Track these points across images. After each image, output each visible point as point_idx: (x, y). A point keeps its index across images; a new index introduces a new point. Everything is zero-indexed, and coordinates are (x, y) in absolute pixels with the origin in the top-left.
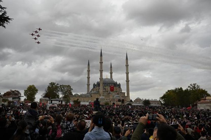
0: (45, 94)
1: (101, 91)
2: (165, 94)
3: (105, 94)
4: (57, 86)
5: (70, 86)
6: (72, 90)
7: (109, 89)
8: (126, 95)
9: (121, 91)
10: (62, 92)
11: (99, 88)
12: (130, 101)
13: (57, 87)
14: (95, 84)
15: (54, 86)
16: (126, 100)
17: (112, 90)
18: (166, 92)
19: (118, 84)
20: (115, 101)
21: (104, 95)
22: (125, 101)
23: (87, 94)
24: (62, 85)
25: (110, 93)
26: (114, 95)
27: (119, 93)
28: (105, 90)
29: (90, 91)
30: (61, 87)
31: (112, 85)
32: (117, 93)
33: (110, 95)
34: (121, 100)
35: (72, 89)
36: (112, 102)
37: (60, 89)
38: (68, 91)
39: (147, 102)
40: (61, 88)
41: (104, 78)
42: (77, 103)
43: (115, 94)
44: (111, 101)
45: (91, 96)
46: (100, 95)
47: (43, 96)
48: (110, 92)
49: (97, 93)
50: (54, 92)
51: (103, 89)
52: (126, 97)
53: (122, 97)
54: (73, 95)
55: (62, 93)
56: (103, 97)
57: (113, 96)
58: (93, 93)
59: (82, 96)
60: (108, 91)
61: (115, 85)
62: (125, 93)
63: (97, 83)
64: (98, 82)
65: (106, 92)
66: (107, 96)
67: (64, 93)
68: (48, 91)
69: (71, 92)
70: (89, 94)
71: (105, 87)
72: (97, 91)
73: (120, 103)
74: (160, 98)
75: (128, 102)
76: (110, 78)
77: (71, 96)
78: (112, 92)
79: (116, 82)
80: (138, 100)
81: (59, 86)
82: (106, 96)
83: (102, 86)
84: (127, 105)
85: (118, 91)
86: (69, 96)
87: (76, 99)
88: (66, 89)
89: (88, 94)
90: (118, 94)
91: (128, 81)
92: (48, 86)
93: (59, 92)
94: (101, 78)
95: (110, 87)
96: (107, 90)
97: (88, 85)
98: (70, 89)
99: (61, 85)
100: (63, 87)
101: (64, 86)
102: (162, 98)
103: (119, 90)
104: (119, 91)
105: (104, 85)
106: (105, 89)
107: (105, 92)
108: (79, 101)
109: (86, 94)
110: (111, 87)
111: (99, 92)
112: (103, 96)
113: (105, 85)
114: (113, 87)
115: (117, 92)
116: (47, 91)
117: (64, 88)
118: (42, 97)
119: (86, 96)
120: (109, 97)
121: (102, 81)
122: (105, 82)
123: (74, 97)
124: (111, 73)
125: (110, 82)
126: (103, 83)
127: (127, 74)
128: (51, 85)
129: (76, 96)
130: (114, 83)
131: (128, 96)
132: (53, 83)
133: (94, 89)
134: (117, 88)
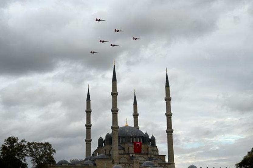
1: (116, 152)
2: (246, 157)
3: (124, 160)
4: (22, 144)
5: (50, 144)
6: (54, 153)
7: (132, 149)
8: (167, 160)
9: (155, 153)
10: (32, 158)
11: (112, 146)
13: (21, 147)
14: (103, 140)
15: (15, 144)
17: (138, 150)
18: (249, 153)
19: (150, 137)
21: (121, 162)
23: (86, 160)
24: (33, 142)
26: (142, 162)
27: (152, 156)
28: (122, 152)
29: (92, 155)
30: (32, 146)
31: (138, 139)
32: (149, 156)
33: (135, 160)
35: (54, 151)
37: (27, 151)
40: (30, 148)
41: (120, 127)
43: (145, 158)
45: (95, 165)
46: (113, 161)
48: (134, 155)
49: (106, 157)
50: (16, 157)
51: (120, 149)
52: (169, 166)
54: (57, 163)
55: (33, 160)
56: (120, 166)
57: (140, 163)
58: (99, 159)
59: (75, 164)
60: (129, 154)
61: (143, 140)
62: (165, 156)
63: (107, 136)
64: (108, 134)
65: (125, 156)
66: (127, 163)
67: (36, 158)
68: (2, 157)
69: (52, 158)
70: (90, 160)
71: (122, 145)
72: (108, 153)
74: (237, 165)
76: (133, 126)
77: (52, 165)
78: (137, 156)
79: (146, 133)
81: (26, 144)
82: (125, 163)
83: (118, 143)
85: (150, 152)
86: (49, 165)
88: (41, 151)
90: (150, 159)
91: (170, 131)
92: (3, 145)
93: (26, 158)
94: (115, 127)
95: (133, 145)
97: (88, 141)
98: (49, 150)
99: (31, 142)
100: (35, 147)
101: (36, 145)
102: (240, 165)
103: (152, 151)
104: (152, 153)
106: (124, 149)
107: (123, 156)
110: (135, 144)
111: (110, 155)
112: (119, 163)
113: (124, 141)
114: (141, 144)
115: (147, 154)
117: (37, 150)
119: (84, 164)
120: (132, 166)
121: (117, 133)
122: (122, 135)
123: (57, 167)
124: (136, 115)
125: (134, 134)
126: (119, 136)
127: (169, 117)
128: (8, 144)
129: (63, 165)
130: (143, 137)
131: (171, 163)
132: (13, 139)
133: (101, 150)
134: (147, 146)
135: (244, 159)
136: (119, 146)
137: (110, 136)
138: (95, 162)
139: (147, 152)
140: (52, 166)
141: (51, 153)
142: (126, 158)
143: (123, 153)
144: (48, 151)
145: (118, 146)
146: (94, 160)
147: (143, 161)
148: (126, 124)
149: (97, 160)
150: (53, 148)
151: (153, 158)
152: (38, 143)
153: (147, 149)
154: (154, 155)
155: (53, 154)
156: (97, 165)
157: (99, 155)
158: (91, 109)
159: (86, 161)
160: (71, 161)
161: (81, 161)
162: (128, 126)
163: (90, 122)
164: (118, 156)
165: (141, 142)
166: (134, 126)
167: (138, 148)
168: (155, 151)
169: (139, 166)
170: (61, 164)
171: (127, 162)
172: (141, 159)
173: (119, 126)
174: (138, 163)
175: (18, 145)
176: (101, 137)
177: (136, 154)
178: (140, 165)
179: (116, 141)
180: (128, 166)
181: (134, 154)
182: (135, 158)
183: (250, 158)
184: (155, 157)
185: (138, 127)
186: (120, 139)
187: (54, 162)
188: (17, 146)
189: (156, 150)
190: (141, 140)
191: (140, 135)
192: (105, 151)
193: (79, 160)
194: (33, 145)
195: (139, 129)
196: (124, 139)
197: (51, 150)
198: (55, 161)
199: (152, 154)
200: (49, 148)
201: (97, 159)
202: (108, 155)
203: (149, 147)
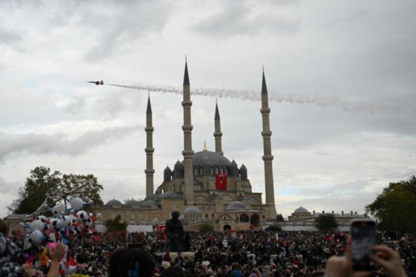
0: (19, 203)
1: (189, 189)
2: (381, 196)
3: (201, 200)
4: (56, 177)
5: (95, 176)
6: (100, 189)
7: (212, 184)
8: (264, 202)
9: (247, 190)
11: (184, 180)
12: (275, 218)
13: (54, 182)
14: (170, 170)
15: (45, 177)
16: (264, 217)
17: (221, 186)
19: (239, 168)
20: (231, 219)
21: (196, 203)
22: (261, 219)
23: (146, 199)
24: (71, 175)
25: (217, 196)
26: (226, 203)
27: (243, 194)
28: (199, 188)
29: (154, 193)
30: (69, 180)
31: (222, 169)
32: (238, 194)
33: (217, 201)
34: (250, 215)
35: (101, 187)
36: (222, 224)
37: (62, 186)
38: (90, 194)
39: (327, 222)
40: (66, 183)
41: (195, 152)
42: (117, 226)
43: (232, 197)
44: (218, 221)
45: (160, 206)
46: (185, 201)
47: (14, 208)
48: (216, 193)
49: (175, 195)
51: (195, 185)
52: (266, 209)
53: (252, 206)
54: (105, 204)
56: (196, 209)
57: (224, 205)
58: (165, 198)
59: (130, 206)
60: (208, 191)
61: (229, 171)
62: (261, 194)
63: (176, 166)
64: (178, 162)
65: (203, 194)
66: (207, 205)
68: (27, 195)
69: (98, 196)
70: (152, 199)
71: (197, 178)
72: (177, 190)
73: (246, 226)
74: (367, 207)
75: (268, 220)
76: (214, 150)
77: (98, 207)
78: (220, 194)
79: (234, 161)
80: (300, 215)
81: (61, 177)
82: (203, 205)
83: (192, 176)
84: (267, 229)
85: (239, 188)
87: (113, 217)
89: (151, 201)
90: (240, 198)
91: (268, 158)
92: (28, 179)
94: (187, 152)
95: (215, 179)
96: (205, 188)
97: (150, 173)
98: (94, 185)
99: (68, 174)
100: (73, 181)
101: (75, 179)
102: (372, 207)
103: (243, 187)
104: (242, 190)
105: (196, 174)
106: (201, 184)
107: (199, 194)
108: (121, 222)
109: (142, 201)
110: (217, 177)
111: (182, 193)
112: (195, 205)
113: (201, 173)
114: (226, 177)
115: (235, 192)
116: (24, 195)
117: (76, 185)
118: (11, 213)
119: (144, 206)
120: (213, 208)
121: (192, 161)
122: (198, 164)
123: (106, 209)
124: (218, 135)
125: (216, 162)
126: (194, 166)
127: (267, 137)
128: (35, 177)
129: (114, 206)
130: (228, 166)
131: (270, 204)
132: (42, 170)
133: (168, 186)
134: (236, 180)
135: (378, 199)
136: (194, 179)
137: (181, 165)
138: (160, 203)
139: (234, 189)
140: (99, 209)
141: (97, 190)
142: (205, 198)
143: (200, 190)
144: (93, 188)
145: (192, 180)
146: (158, 200)
147: (229, 201)
148: (204, 148)
149: (162, 200)
150: (99, 182)
151: (244, 197)
152: (78, 175)
153: (236, 184)
154: (245, 193)
155: (100, 192)
156: (162, 207)
157: (166, 193)
158: (153, 126)
159: (147, 202)
160: (125, 201)
161: (140, 201)
162: (206, 151)
163: (152, 145)
164: (193, 194)
165: (227, 174)
166: (216, 151)
167: (221, 182)
168: (246, 187)
169: (223, 208)
170: (111, 206)
171: (205, 203)
172: (226, 198)
173: (193, 151)
174: (222, 205)
175: (50, 178)
176: (168, 167)
177: (219, 192)
178: (225, 207)
179: (189, 173)
180: (207, 208)
181: (216, 191)
182: (217, 198)
183: (386, 197)
184: (246, 196)
185: (222, 152)
186: (196, 170)
187: (101, 203)
188: (48, 180)
189: (248, 185)
190: (227, 172)
191: (225, 164)
192: (173, 187)
193: (136, 200)
194: (71, 178)
195: (222, 154)
196: (201, 170)
197: (97, 185)
198: (103, 201)
199: (242, 192)
200: (93, 183)
201: (162, 198)
202: (177, 193)
203: (237, 182)
